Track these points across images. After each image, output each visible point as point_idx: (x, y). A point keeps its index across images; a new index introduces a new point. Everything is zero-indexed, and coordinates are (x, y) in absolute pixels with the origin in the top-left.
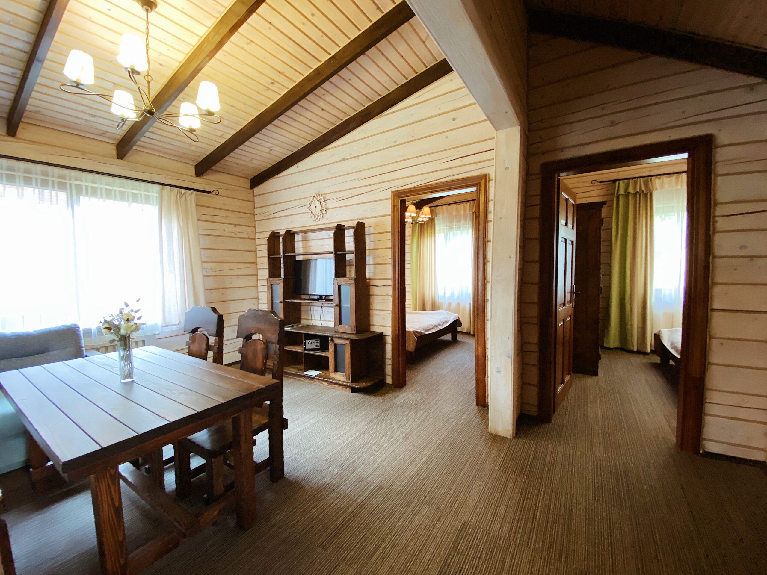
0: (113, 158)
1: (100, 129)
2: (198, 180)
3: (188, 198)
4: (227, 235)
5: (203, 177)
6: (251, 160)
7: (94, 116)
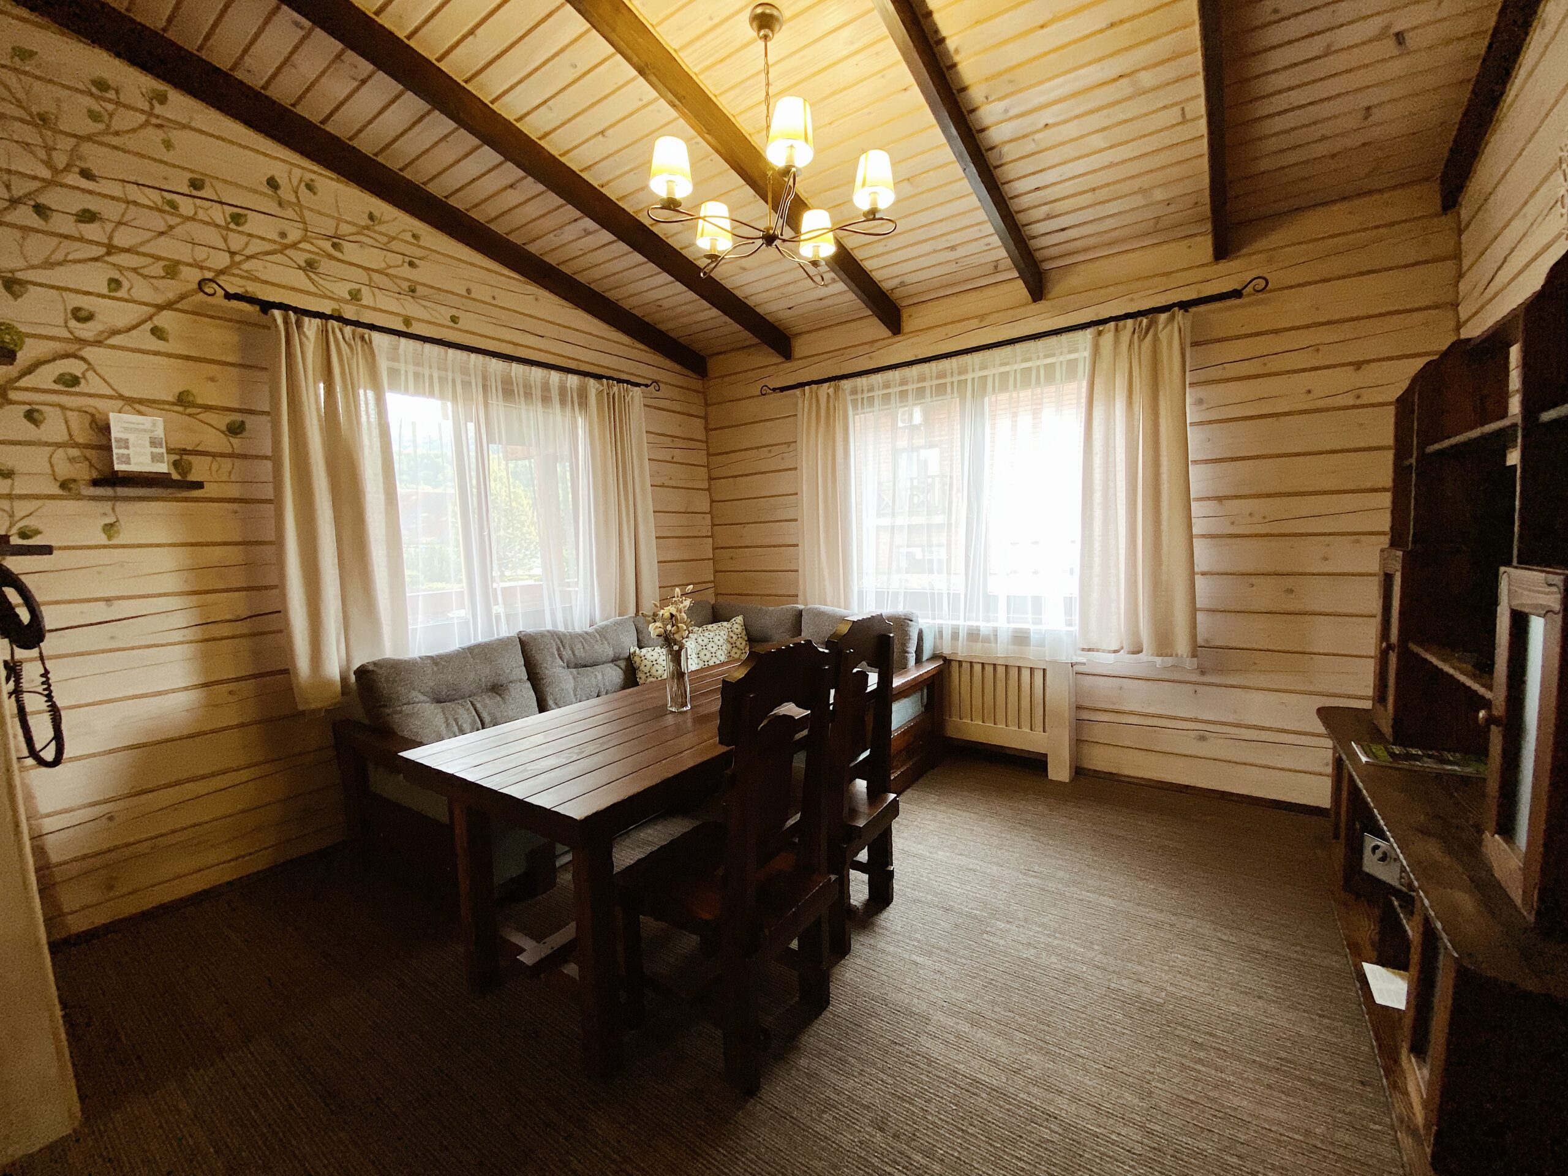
0: (1027, 304)
1: (986, 261)
2: (1225, 266)
3: (1163, 336)
4: (1321, 404)
5: (1244, 251)
6: (1366, 118)
7: (953, 248)
